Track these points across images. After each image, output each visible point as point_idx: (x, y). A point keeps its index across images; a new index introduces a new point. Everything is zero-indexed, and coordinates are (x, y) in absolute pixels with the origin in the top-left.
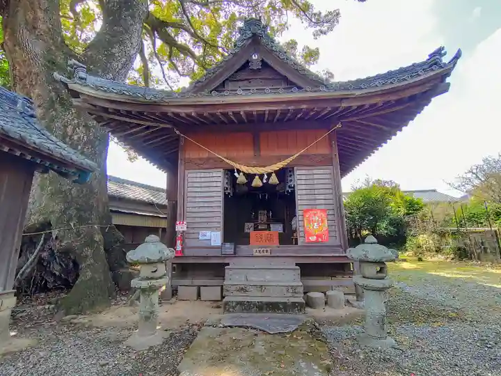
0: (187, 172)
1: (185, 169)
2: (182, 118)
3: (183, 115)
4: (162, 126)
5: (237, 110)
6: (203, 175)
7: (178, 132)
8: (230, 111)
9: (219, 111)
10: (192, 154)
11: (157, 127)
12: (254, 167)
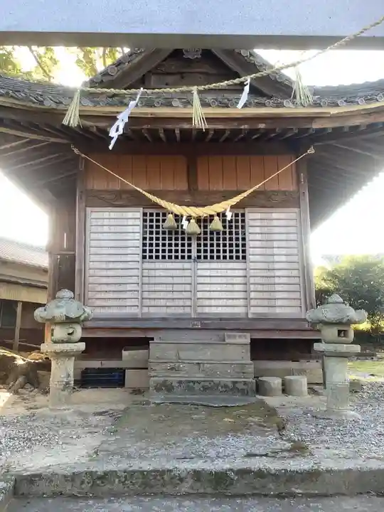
0: (89, 209)
1: (86, 206)
2: (92, 133)
3: (94, 130)
4: (53, 140)
5: (169, 127)
6: (113, 215)
7: (76, 151)
8: (160, 127)
9: (145, 127)
10: (97, 184)
11: (43, 142)
12: (188, 206)
